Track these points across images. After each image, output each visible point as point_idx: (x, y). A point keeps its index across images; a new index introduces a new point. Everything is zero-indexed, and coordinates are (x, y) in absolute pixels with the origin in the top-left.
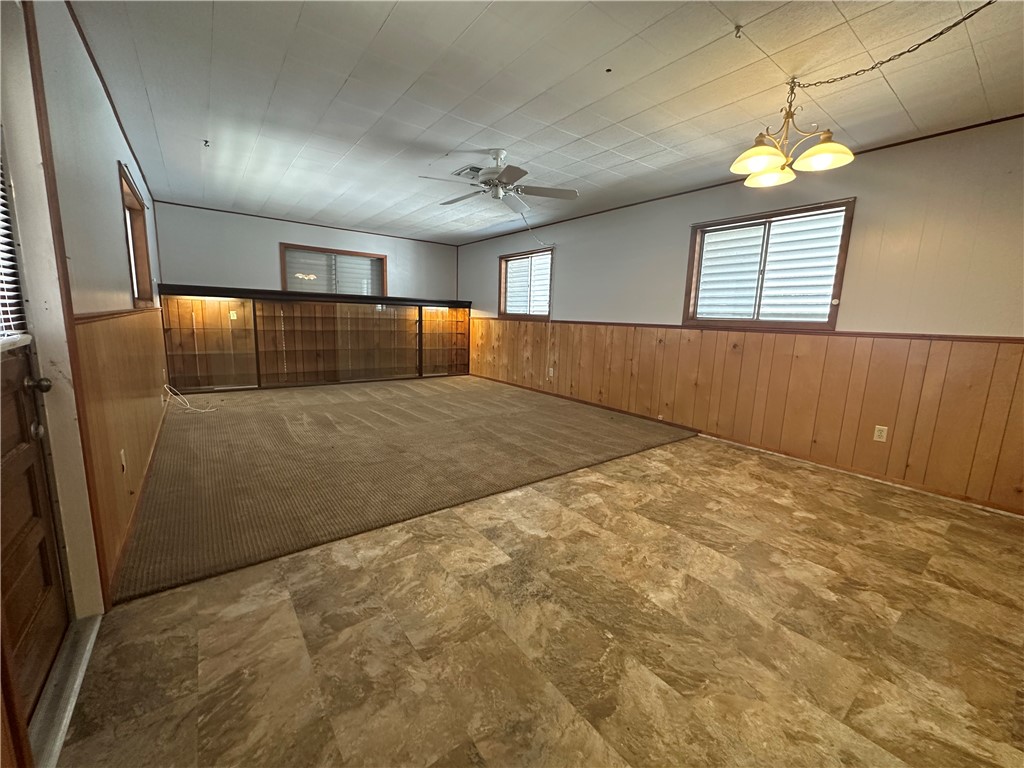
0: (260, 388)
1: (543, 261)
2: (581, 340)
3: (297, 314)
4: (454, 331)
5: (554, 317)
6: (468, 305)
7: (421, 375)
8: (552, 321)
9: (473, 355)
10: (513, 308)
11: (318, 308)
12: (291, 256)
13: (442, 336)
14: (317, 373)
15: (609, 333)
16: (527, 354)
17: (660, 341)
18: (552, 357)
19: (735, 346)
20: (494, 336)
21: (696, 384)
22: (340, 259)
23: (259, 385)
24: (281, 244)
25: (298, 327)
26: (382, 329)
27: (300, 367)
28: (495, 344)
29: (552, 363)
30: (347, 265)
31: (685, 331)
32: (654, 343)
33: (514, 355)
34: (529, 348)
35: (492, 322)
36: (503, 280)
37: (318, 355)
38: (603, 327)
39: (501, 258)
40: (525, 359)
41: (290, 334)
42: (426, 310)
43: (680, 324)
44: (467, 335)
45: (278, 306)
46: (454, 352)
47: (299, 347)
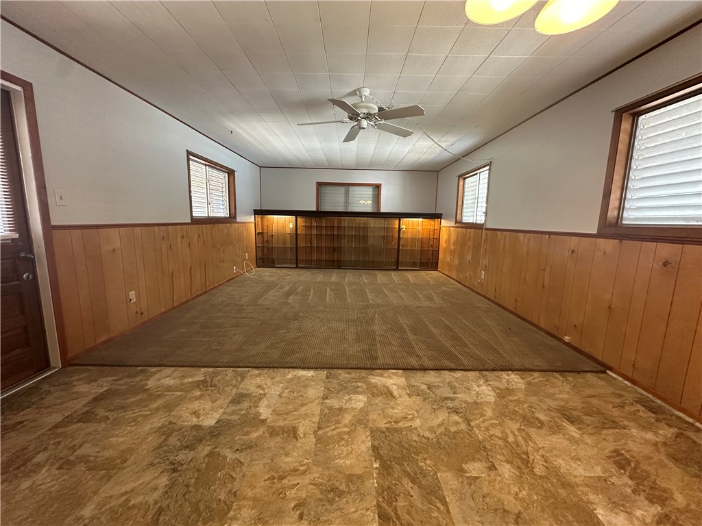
0: (297, 267)
1: (484, 175)
2: (505, 246)
3: (324, 224)
4: (432, 237)
5: (488, 226)
6: (439, 216)
7: (397, 268)
8: (486, 229)
9: (441, 256)
10: (466, 219)
11: (336, 221)
12: (323, 189)
13: (422, 240)
14: (333, 261)
15: (526, 240)
16: (469, 258)
17: (573, 252)
18: (484, 261)
19: (665, 264)
20: (452, 241)
21: (609, 308)
22: (352, 188)
23: (297, 266)
24: (317, 183)
25: (324, 233)
26: (376, 234)
27: (324, 257)
28: (452, 247)
29: (484, 267)
30: (357, 192)
31: (601, 241)
32: (567, 254)
33: (461, 258)
34: (471, 252)
35: (452, 229)
36: (460, 195)
37: (334, 250)
38: (522, 234)
39: (460, 177)
40: (468, 262)
41: (319, 236)
42: (405, 220)
43: (595, 232)
44: (438, 240)
45: (313, 220)
46: (430, 253)
47: (323, 245)
